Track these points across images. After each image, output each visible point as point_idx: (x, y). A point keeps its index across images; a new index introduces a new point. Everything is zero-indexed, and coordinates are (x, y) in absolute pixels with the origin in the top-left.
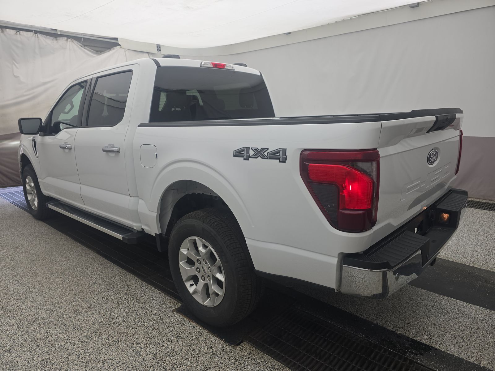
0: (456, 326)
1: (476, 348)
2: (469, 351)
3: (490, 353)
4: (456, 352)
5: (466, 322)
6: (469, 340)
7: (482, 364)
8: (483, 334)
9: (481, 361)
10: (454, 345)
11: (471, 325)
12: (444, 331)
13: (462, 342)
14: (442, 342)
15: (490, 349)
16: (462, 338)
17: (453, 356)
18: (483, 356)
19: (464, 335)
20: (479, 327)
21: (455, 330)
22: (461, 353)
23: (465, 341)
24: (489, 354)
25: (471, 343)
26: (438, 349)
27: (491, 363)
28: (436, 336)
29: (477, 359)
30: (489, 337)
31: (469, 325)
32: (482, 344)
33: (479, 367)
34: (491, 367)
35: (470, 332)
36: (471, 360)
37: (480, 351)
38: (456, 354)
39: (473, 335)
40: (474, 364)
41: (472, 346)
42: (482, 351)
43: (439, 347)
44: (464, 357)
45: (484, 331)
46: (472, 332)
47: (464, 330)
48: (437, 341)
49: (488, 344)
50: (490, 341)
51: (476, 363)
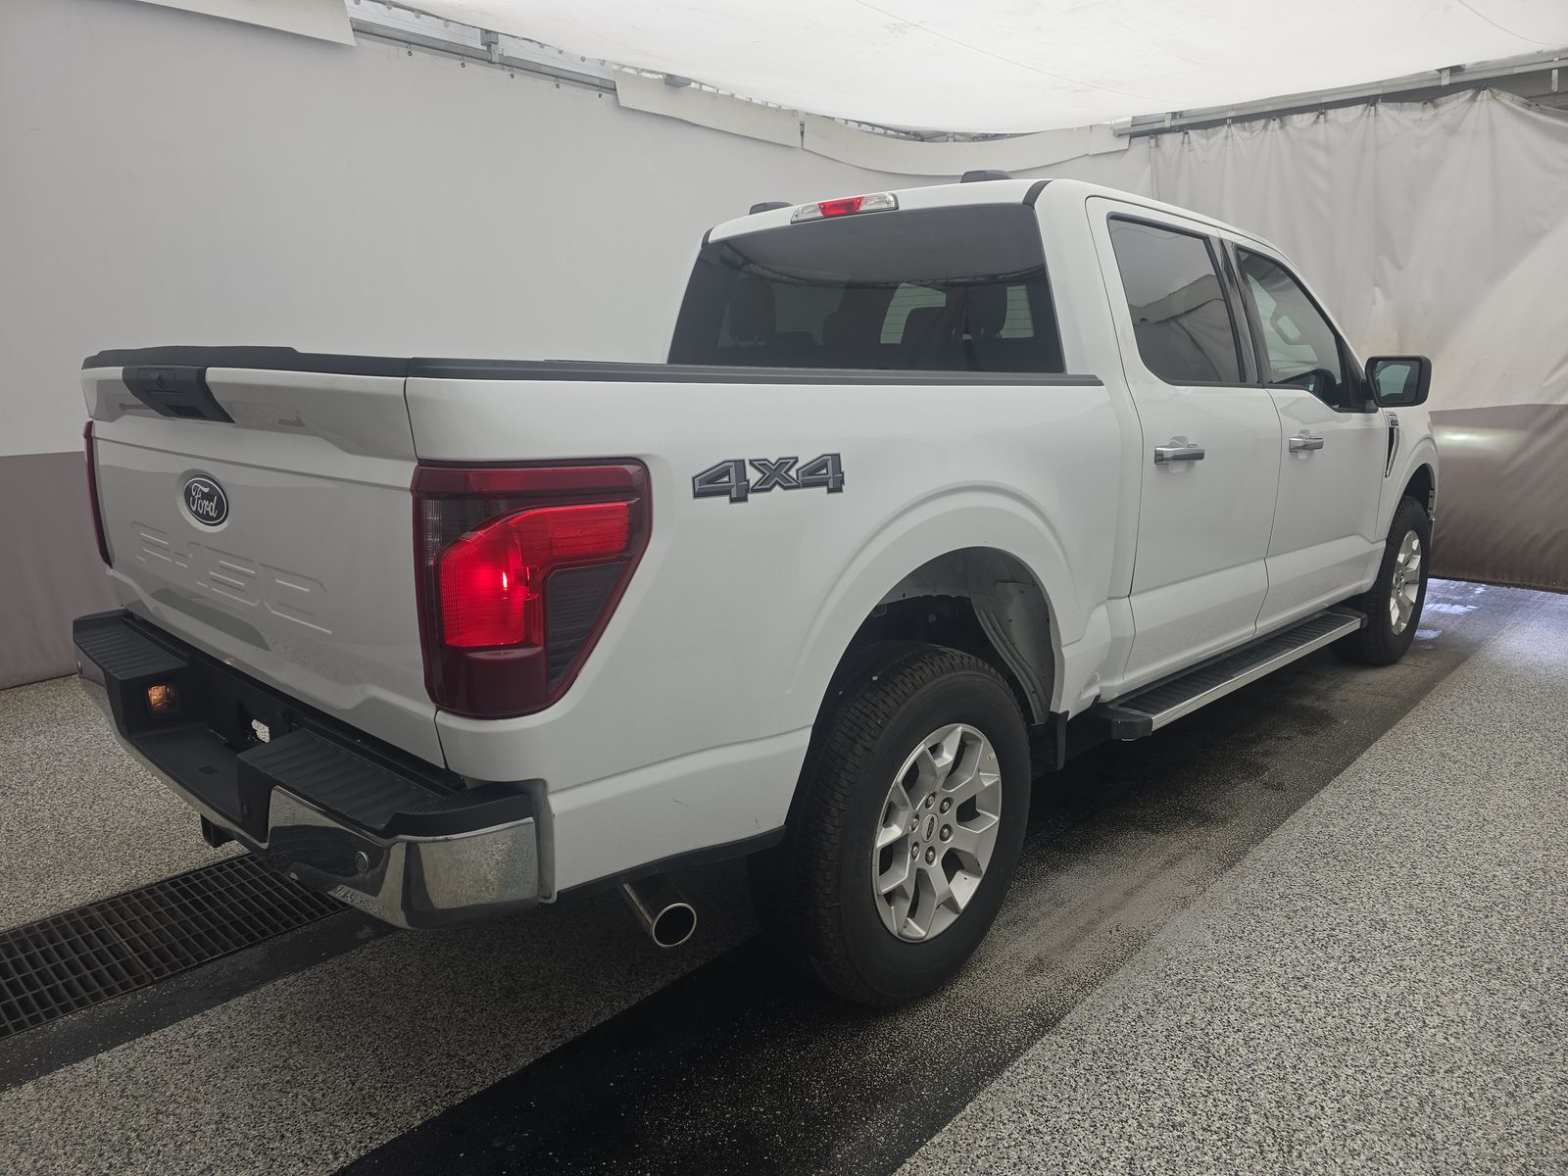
0: (185, 1112)
1: (78, 1106)
2: (86, 1086)
3: (36, 1125)
4: (110, 1059)
5: (179, 1147)
6: (115, 1109)
7: (29, 1087)
8: (100, 1155)
9: (38, 1089)
10: (131, 1070)
11: (159, 1151)
12: (194, 1074)
13: (123, 1091)
14: (163, 1051)
15: (45, 1134)
16: (136, 1098)
17: (107, 1048)
18: (44, 1104)
19: (142, 1109)
20: (132, 1164)
21: (175, 1101)
22: (97, 1066)
23: (121, 1097)
24: (38, 1119)
25: (103, 1107)
26: (149, 1033)
27: (14, 1105)
28: (191, 1051)
29: (51, 1085)
30: (80, 1162)
31: (165, 1146)
32: (76, 1128)
33: (31, 1076)
34: (6, 1099)
35: (135, 1130)
36: (60, 1074)
37: (61, 1108)
38: (104, 1056)
39: (119, 1129)
40: (48, 1072)
41: (92, 1102)
42: (59, 1111)
43: (154, 1039)
44: (82, 1067)
45: (108, 1169)
46: (133, 1135)
47: (158, 1121)
48: (175, 1041)
49: (62, 1143)
50: (65, 1154)
51: (43, 1078)
